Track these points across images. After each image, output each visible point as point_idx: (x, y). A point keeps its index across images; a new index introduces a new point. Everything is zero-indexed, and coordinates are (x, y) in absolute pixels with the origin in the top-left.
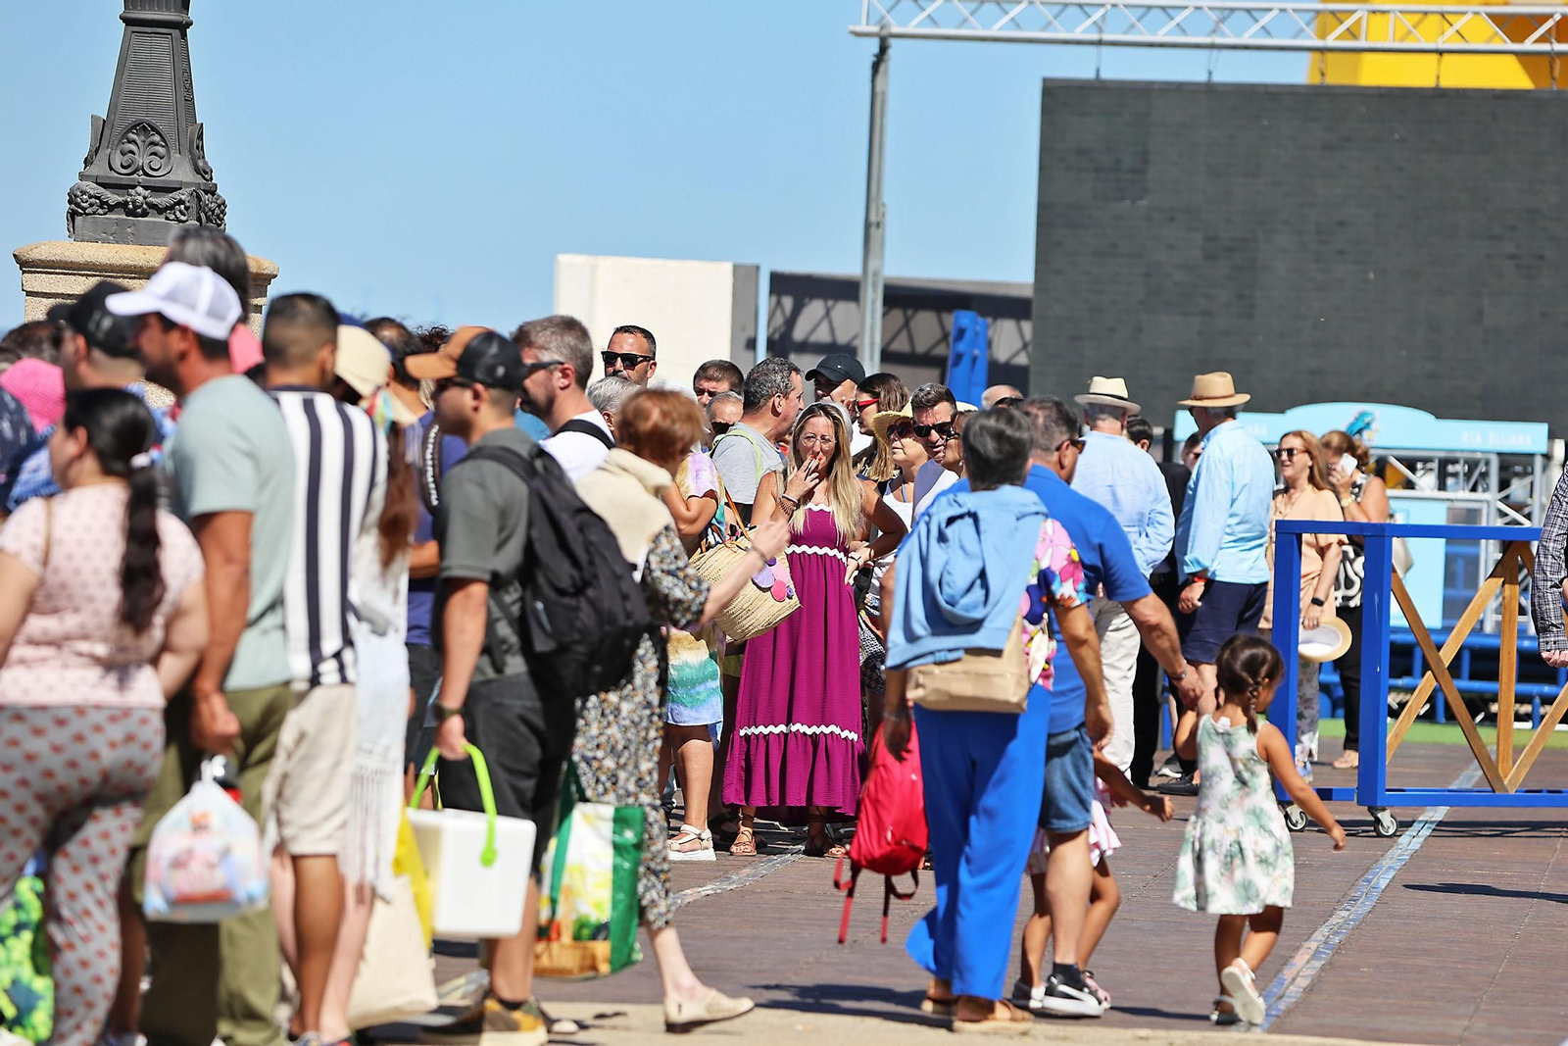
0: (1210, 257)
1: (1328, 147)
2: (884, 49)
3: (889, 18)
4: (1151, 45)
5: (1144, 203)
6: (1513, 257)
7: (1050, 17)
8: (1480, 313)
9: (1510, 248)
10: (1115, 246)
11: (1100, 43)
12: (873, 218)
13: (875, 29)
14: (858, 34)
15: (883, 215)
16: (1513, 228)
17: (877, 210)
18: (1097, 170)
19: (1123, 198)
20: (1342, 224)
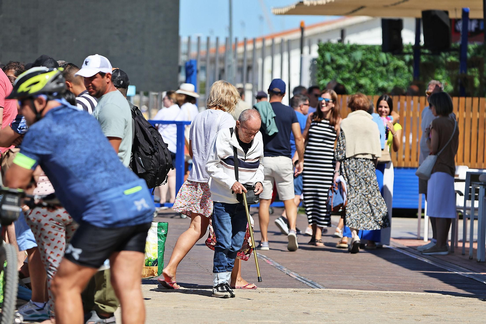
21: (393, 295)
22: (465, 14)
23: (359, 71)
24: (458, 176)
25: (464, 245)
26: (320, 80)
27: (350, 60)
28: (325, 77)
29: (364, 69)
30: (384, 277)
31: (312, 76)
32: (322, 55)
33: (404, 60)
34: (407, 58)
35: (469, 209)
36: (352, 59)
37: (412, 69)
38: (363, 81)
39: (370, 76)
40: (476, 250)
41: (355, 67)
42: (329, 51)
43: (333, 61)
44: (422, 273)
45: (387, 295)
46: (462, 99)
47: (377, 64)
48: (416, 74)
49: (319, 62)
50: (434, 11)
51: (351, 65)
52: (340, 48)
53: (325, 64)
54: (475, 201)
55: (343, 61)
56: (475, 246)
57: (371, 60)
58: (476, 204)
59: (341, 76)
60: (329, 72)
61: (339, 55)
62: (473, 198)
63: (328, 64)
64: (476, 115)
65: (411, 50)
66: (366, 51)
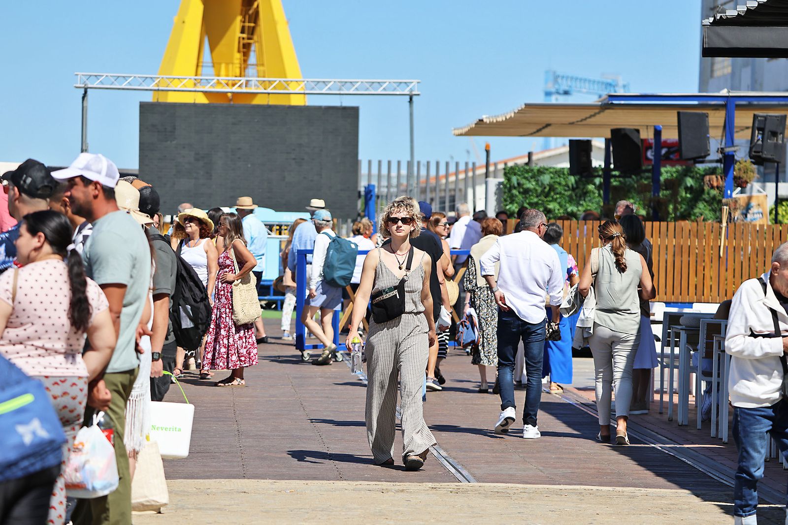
0: (197, 160)
1: (234, 124)
2: (86, 92)
3: (87, 82)
4: (175, 91)
5: (174, 142)
6: (294, 159)
7: (142, 81)
8: (284, 177)
9: (293, 157)
10: (165, 156)
11: (158, 90)
12: (84, 148)
13: (83, 86)
14: (77, 87)
15: (87, 147)
16: (294, 150)
17: (86, 145)
18: (158, 132)
19: (167, 141)
20: (239, 149)
21: (568, 493)
22: (658, 133)
23: (547, 195)
24: (654, 315)
25: (662, 398)
26: (507, 205)
27: (537, 184)
28: (512, 202)
29: (552, 194)
30: (559, 456)
31: (498, 201)
32: (509, 180)
33: (594, 184)
34: (598, 181)
35: (667, 356)
36: (540, 183)
37: (602, 192)
38: (551, 206)
39: (559, 200)
40: (676, 405)
41: (543, 191)
42: (515, 174)
43: (519, 184)
44: (610, 448)
45: (559, 493)
46: (656, 224)
47: (566, 188)
48: (606, 199)
49: (505, 186)
50: (624, 129)
51: (539, 189)
52: (527, 171)
53: (512, 187)
54: (675, 348)
55: (531, 185)
56: (676, 399)
57: (560, 184)
58: (677, 350)
59: (527, 201)
60: (516, 196)
61: (526, 178)
62: (672, 343)
63: (515, 188)
64: (672, 241)
65: (601, 173)
66: (554, 175)
